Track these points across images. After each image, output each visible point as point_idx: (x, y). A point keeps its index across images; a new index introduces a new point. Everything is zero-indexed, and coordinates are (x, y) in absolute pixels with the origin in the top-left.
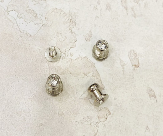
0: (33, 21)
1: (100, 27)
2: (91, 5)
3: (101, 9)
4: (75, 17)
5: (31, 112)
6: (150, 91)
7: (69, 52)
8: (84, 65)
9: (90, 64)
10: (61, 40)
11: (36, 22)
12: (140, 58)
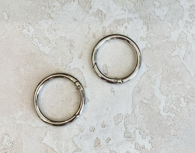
0: (47, 45)
1: (88, 49)
2: (83, 35)
3: (90, 37)
4: (73, 43)
5: (47, 99)
6: (112, 89)
7: (69, 65)
8: (76, 73)
9: (80, 72)
10: (64, 58)
11: (49, 46)
12: (109, 69)
